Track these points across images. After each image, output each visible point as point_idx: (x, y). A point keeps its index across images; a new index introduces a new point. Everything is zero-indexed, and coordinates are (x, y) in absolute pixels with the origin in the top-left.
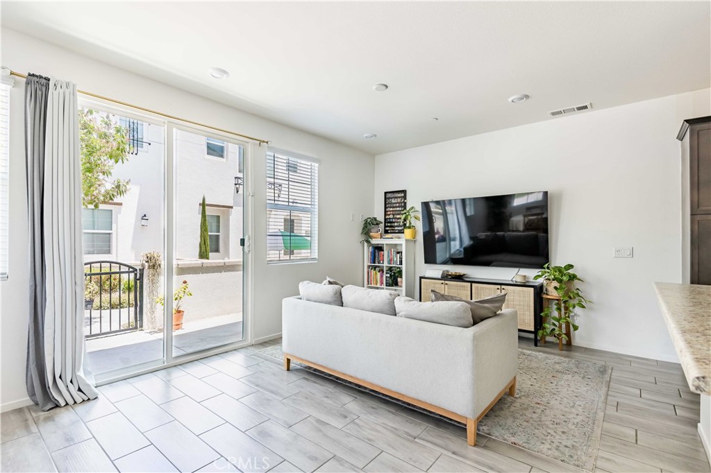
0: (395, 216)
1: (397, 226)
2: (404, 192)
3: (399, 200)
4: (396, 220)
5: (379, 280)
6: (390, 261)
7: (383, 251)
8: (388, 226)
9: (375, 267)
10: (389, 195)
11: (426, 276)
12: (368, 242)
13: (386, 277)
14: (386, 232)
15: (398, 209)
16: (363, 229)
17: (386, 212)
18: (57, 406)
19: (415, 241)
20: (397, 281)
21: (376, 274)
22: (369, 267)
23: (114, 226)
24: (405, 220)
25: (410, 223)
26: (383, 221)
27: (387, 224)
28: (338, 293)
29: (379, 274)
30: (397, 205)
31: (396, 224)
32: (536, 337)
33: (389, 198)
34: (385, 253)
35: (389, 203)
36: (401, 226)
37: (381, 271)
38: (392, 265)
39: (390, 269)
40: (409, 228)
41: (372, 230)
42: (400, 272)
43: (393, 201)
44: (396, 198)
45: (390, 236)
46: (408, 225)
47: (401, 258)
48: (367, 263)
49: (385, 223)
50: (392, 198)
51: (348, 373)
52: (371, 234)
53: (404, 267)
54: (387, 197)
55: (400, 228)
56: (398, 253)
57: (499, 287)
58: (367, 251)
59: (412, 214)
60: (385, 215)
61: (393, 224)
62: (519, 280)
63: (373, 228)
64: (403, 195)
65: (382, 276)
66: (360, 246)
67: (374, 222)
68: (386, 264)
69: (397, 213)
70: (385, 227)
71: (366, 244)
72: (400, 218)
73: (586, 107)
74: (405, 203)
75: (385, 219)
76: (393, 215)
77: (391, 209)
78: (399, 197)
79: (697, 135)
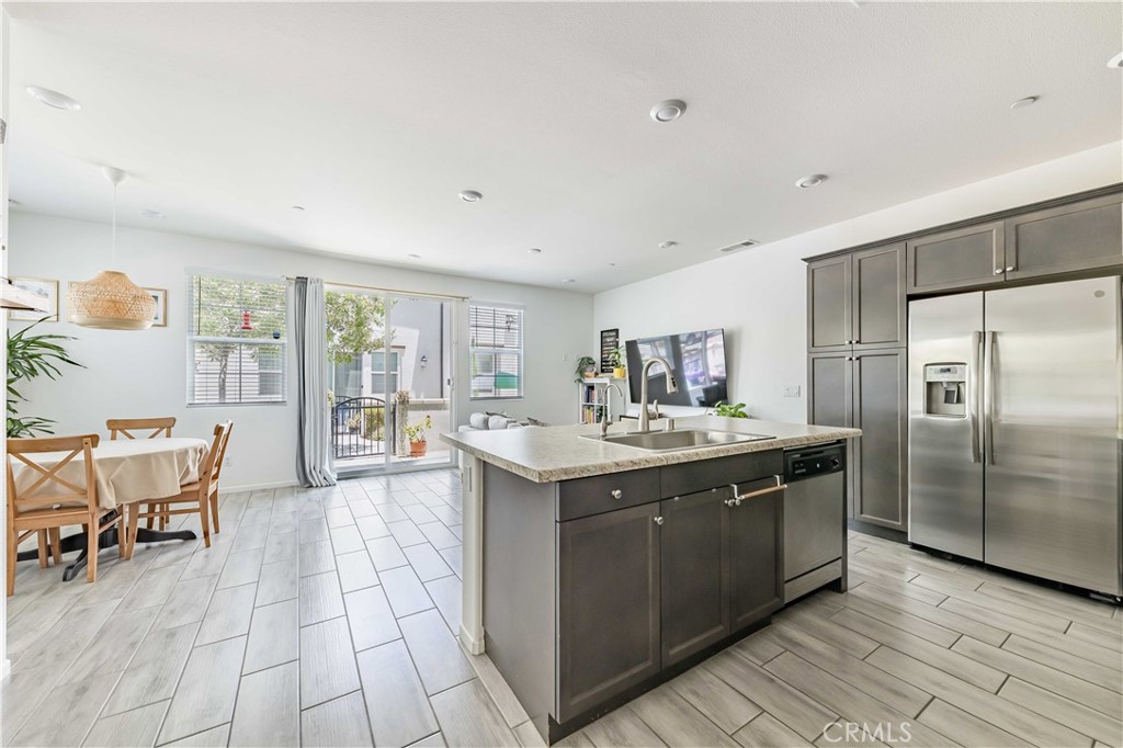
0: (610, 355)
1: (609, 365)
2: (617, 331)
3: (613, 339)
4: (610, 359)
5: (591, 418)
6: (599, 400)
7: (595, 390)
8: (604, 365)
9: (588, 406)
10: (605, 334)
12: (582, 381)
13: (597, 416)
14: (603, 371)
15: (612, 348)
16: (578, 367)
17: (602, 350)
18: (311, 486)
22: (584, 406)
23: (399, 367)
25: (620, 362)
26: (599, 359)
27: (603, 363)
29: (591, 413)
30: (612, 344)
33: (605, 337)
34: (597, 392)
35: (605, 342)
37: (593, 409)
38: (601, 404)
39: (599, 407)
40: (619, 367)
41: (587, 370)
43: (608, 340)
44: (611, 336)
45: (602, 375)
46: (618, 364)
48: (582, 401)
49: (601, 361)
50: (607, 337)
52: (586, 373)
53: (608, 406)
55: (613, 367)
58: (582, 390)
59: (621, 353)
60: (601, 354)
63: (588, 367)
64: (615, 334)
65: (593, 415)
66: (576, 386)
67: (588, 361)
68: (596, 403)
69: (611, 352)
70: (601, 365)
71: (580, 384)
73: (750, 243)
74: (617, 342)
75: (601, 357)
76: (608, 354)
77: (607, 348)
78: (613, 336)
79: (812, 274)
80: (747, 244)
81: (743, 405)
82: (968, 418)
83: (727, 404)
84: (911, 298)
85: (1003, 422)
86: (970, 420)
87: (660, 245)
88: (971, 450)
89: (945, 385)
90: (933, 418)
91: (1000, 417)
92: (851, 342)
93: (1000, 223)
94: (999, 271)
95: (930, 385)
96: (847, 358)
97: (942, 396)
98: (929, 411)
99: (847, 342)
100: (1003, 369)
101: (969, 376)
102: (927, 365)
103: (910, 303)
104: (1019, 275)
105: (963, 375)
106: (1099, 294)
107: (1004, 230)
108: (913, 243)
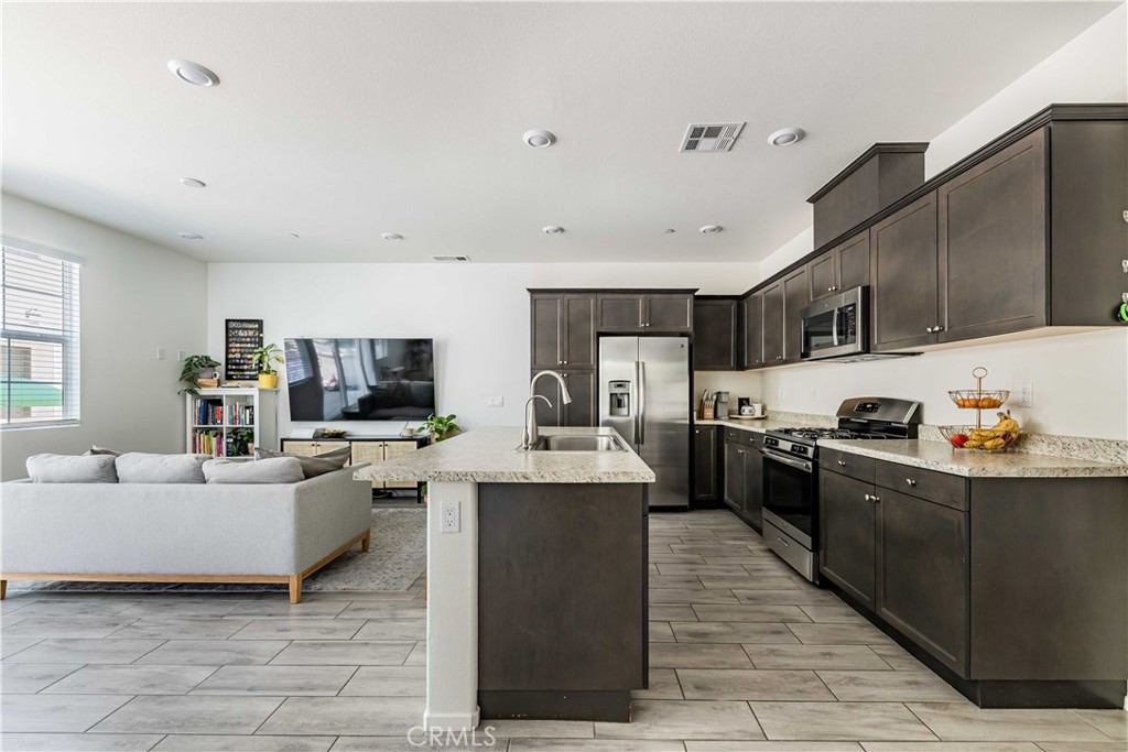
0: (245, 356)
1: (247, 370)
3: (251, 333)
4: (246, 362)
5: (214, 448)
6: (233, 420)
7: (222, 405)
8: (232, 370)
9: (207, 431)
10: (232, 325)
11: (291, 437)
12: (192, 392)
13: (228, 443)
14: (229, 378)
15: (249, 345)
16: (184, 373)
17: (227, 348)
19: (277, 392)
20: (247, 447)
21: (209, 439)
22: (195, 430)
24: (260, 361)
25: (268, 366)
26: (223, 362)
27: (230, 367)
28: (109, 467)
29: (214, 441)
30: (248, 340)
31: (245, 367)
32: (419, 493)
33: (234, 329)
34: (226, 408)
35: (233, 337)
36: (255, 370)
37: (219, 434)
38: (237, 426)
39: (235, 431)
40: (267, 372)
41: (202, 375)
42: (251, 436)
43: (241, 334)
44: (247, 329)
45: (235, 383)
46: (265, 369)
47: (252, 415)
48: (192, 424)
49: (227, 364)
50: (238, 329)
51: (124, 570)
52: (199, 380)
53: (256, 427)
54: (231, 326)
55: (252, 373)
56: (247, 408)
57: (382, 443)
58: (192, 407)
59: (272, 355)
60: (227, 353)
61: (241, 367)
62: (406, 434)
63: (203, 372)
64: (257, 326)
65: (219, 443)
66: (179, 400)
67: (208, 363)
68: (226, 424)
69: (247, 351)
70: (227, 370)
71: (189, 396)
72: (251, 359)
73: (464, 259)
74: (261, 338)
75: (227, 359)
76: (242, 354)
77: (238, 345)
78: (251, 329)
79: (534, 302)
80: (459, 259)
81: (454, 417)
83: (433, 414)
84: (600, 334)
85: (648, 419)
86: (633, 418)
87: (384, 235)
88: (634, 437)
89: (619, 396)
90: (613, 417)
91: (647, 416)
92: (563, 362)
93: (643, 296)
94: (643, 326)
95: (611, 395)
97: (616, 403)
98: (611, 414)
99: (560, 362)
101: (632, 388)
102: (610, 382)
103: (601, 338)
104: (652, 330)
105: (628, 390)
106: (682, 346)
107: (644, 301)
108: (601, 296)
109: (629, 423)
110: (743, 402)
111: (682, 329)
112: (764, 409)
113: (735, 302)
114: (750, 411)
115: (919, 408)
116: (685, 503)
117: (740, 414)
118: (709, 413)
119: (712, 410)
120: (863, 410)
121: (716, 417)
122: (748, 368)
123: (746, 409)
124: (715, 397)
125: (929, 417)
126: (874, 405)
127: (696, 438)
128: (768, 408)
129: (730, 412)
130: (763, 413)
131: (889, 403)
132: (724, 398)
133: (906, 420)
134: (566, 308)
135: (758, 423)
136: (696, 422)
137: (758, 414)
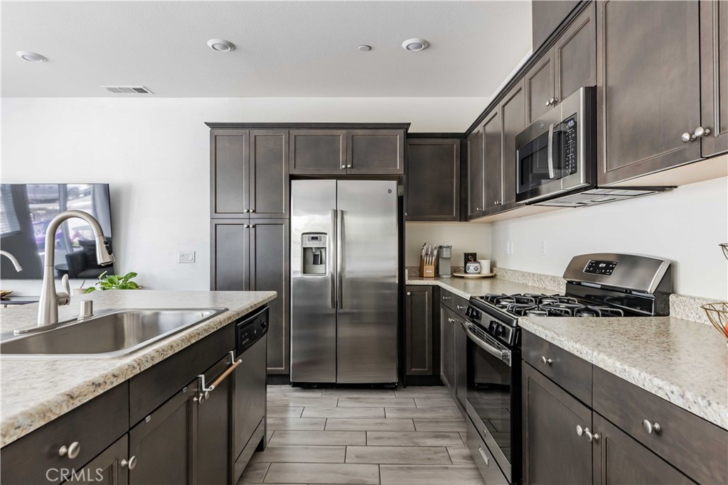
73: (142, 90)
79: (214, 139)
82: (328, 275)
83: (113, 274)
84: (293, 177)
85: (347, 277)
86: (330, 276)
87: (20, 54)
88: (330, 300)
89: (314, 251)
90: (307, 277)
91: (346, 273)
92: (248, 211)
93: (344, 131)
94: (343, 167)
95: (305, 249)
96: (246, 226)
97: (311, 259)
98: (305, 272)
99: (246, 211)
100: (347, 238)
101: (328, 242)
102: (303, 234)
103: (292, 181)
104: (354, 172)
105: (325, 243)
106: (390, 191)
107: (346, 137)
108: (294, 132)
109: (325, 281)
110: (471, 257)
111: (390, 171)
112: (493, 266)
113: (458, 141)
114: (476, 269)
115: (671, 268)
116: (395, 379)
117: (466, 272)
118: (429, 270)
119: (433, 267)
120: (594, 272)
121: (437, 275)
122: (472, 218)
123: (471, 266)
124: (435, 253)
125: (684, 284)
126: (608, 263)
127: (408, 301)
128: (499, 265)
129: (454, 270)
130: (491, 271)
131: (631, 261)
132: (445, 253)
133: (651, 288)
134: (252, 146)
135: (486, 283)
136: (408, 282)
137: (486, 272)
